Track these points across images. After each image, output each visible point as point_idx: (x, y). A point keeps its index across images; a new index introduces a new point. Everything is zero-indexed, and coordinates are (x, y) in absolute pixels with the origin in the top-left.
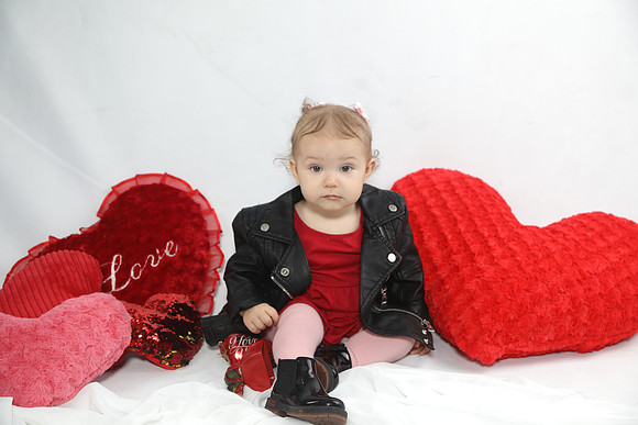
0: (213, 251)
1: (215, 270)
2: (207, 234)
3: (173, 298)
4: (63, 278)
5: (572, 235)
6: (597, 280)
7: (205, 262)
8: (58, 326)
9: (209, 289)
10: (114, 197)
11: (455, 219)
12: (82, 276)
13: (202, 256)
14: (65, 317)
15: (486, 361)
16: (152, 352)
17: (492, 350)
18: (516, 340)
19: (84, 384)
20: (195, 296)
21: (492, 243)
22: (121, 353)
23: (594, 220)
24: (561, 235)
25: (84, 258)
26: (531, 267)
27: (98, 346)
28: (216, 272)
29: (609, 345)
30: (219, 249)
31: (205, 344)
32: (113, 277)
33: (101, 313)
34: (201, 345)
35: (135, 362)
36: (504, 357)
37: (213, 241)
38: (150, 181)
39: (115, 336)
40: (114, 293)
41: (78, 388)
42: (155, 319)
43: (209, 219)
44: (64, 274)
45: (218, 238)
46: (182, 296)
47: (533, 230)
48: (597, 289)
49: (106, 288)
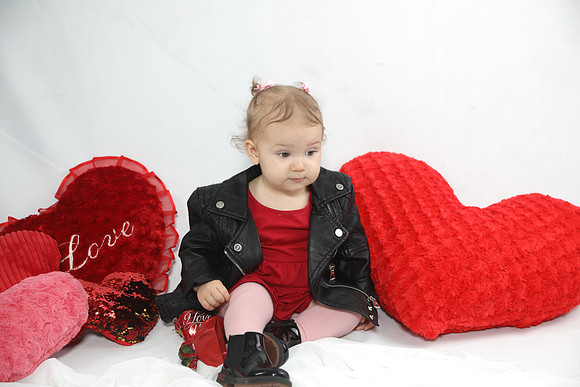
0: (168, 231)
1: (170, 249)
2: (162, 215)
3: (129, 276)
4: (22, 257)
5: (511, 215)
6: (535, 258)
7: (160, 241)
8: (17, 304)
9: (165, 268)
10: (72, 179)
11: (400, 201)
12: (40, 256)
13: (158, 236)
14: (24, 296)
15: (430, 336)
16: (108, 329)
17: (435, 325)
18: (458, 316)
19: (42, 359)
20: (151, 275)
21: (435, 223)
22: (77, 329)
23: (532, 201)
24: (501, 216)
25: (42, 238)
26: (472, 246)
27: (56, 323)
28: (171, 252)
29: (545, 320)
30: (173, 229)
31: (160, 321)
32: (71, 256)
33: (58, 291)
34: (156, 322)
35: (92, 339)
36: (447, 332)
37: (168, 221)
38: (107, 164)
39: (72, 313)
40: (71, 272)
41: (37, 364)
42: (111, 297)
43: (164, 200)
44: (23, 254)
45: (173, 219)
46: (137, 275)
47: (474, 211)
48: (535, 267)
49: (64, 267)
